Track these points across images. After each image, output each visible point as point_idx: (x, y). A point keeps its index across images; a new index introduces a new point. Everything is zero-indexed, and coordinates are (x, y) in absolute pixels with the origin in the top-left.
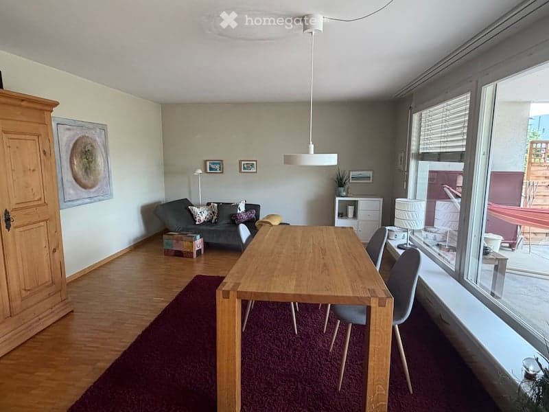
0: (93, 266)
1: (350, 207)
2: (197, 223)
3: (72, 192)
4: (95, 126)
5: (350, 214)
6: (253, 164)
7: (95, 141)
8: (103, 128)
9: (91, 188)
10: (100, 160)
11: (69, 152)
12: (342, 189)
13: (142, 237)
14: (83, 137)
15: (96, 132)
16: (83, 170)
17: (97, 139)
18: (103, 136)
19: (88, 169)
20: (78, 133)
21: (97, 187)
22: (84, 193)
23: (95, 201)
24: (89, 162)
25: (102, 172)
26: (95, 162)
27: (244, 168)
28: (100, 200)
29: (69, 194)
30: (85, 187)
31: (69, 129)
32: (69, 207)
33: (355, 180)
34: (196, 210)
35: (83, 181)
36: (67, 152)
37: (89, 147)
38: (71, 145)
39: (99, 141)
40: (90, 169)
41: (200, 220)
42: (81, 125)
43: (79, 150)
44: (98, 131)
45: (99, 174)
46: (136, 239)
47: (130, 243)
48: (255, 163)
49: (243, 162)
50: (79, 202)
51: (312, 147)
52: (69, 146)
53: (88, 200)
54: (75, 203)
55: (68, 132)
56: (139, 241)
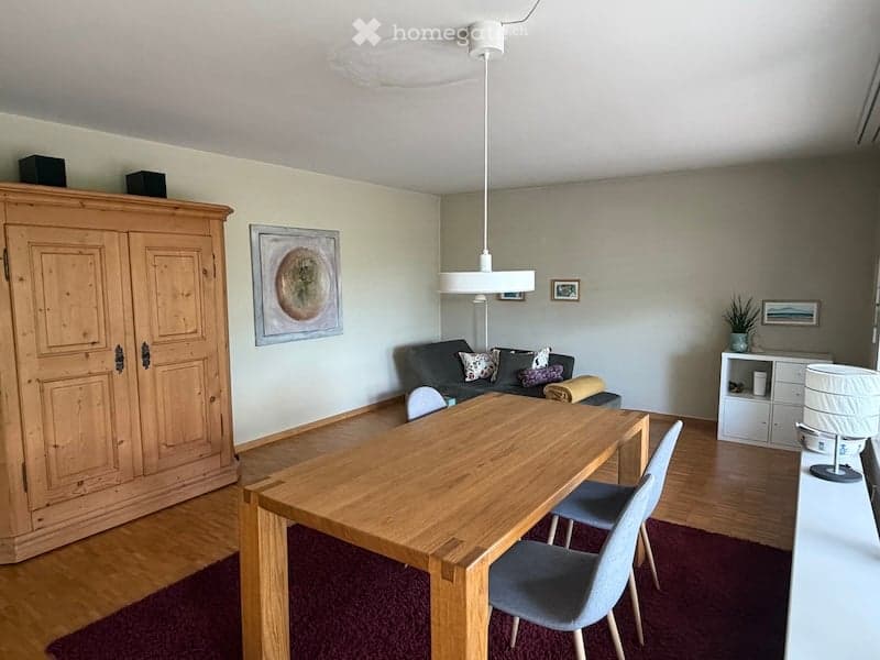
0: (303, 427)
1: (756, 374)
2: (467, 379)
3: (275, 322)
4: (318, 234)
5: (759, 387)
6: (573, 286)
7: (317, 254)
8: (333, 236)
9: (308, 318)
10: (324, 282)
11: (276, 270)
12: (741, 336)
13: (394, 392)
14: (298, 250)
15: (320, 242)
16: (296, 294)
17: (322, 252)
18: (332, 248)
19: (302, 293)
20: (293, 245)
21: (317, 319)
22: (294, 325)
23: (312, 338)
24: (306, 284)
25: (327, 297)
26: (316, 283)
27: (559, 294)
28: (320, 336)
29: (272, 326)
30: (296, 317)
31: (276, 240)
32: (269, 344)
33: (775, 319)
34: (468, 358)
35: (294, 308)
36: (272, 270)
37: (308, 264)
38: (279, 261)
39: (324, 253)
40: (307, 293)
41: (471, 376)
42: (296, 234)
43: (292, 267)
44: (324, 240)
45: (321, 300)
46: (383, 395)
47: (370, 400)
48: (576, 283)
49: (557, 284)
50: (287, 337)
51: (486, 259)
52: (275, 262)
53: (302, 336)
54: (281, 338)
55: (274, 243)
56: (388, 398)
